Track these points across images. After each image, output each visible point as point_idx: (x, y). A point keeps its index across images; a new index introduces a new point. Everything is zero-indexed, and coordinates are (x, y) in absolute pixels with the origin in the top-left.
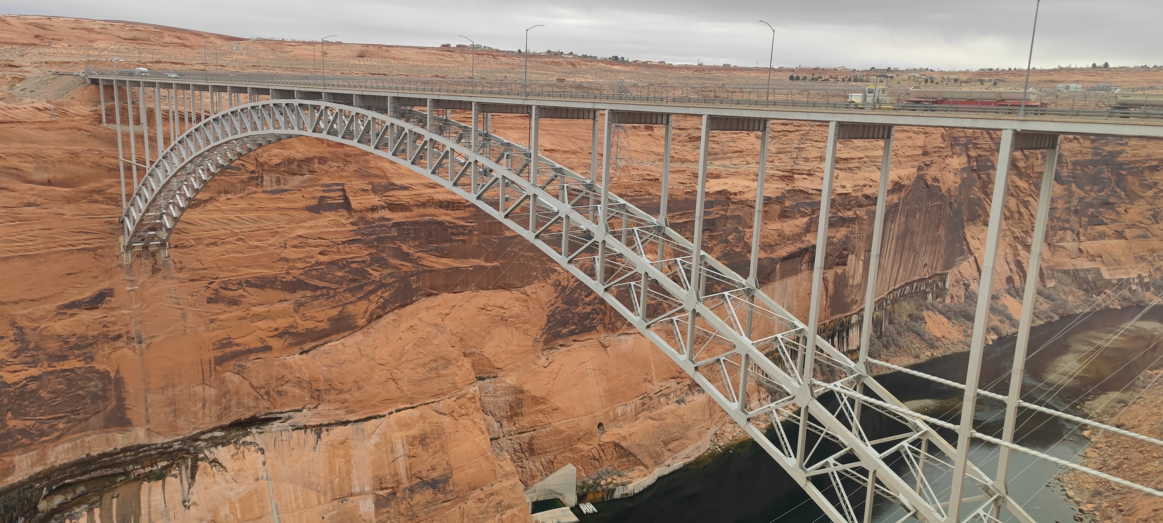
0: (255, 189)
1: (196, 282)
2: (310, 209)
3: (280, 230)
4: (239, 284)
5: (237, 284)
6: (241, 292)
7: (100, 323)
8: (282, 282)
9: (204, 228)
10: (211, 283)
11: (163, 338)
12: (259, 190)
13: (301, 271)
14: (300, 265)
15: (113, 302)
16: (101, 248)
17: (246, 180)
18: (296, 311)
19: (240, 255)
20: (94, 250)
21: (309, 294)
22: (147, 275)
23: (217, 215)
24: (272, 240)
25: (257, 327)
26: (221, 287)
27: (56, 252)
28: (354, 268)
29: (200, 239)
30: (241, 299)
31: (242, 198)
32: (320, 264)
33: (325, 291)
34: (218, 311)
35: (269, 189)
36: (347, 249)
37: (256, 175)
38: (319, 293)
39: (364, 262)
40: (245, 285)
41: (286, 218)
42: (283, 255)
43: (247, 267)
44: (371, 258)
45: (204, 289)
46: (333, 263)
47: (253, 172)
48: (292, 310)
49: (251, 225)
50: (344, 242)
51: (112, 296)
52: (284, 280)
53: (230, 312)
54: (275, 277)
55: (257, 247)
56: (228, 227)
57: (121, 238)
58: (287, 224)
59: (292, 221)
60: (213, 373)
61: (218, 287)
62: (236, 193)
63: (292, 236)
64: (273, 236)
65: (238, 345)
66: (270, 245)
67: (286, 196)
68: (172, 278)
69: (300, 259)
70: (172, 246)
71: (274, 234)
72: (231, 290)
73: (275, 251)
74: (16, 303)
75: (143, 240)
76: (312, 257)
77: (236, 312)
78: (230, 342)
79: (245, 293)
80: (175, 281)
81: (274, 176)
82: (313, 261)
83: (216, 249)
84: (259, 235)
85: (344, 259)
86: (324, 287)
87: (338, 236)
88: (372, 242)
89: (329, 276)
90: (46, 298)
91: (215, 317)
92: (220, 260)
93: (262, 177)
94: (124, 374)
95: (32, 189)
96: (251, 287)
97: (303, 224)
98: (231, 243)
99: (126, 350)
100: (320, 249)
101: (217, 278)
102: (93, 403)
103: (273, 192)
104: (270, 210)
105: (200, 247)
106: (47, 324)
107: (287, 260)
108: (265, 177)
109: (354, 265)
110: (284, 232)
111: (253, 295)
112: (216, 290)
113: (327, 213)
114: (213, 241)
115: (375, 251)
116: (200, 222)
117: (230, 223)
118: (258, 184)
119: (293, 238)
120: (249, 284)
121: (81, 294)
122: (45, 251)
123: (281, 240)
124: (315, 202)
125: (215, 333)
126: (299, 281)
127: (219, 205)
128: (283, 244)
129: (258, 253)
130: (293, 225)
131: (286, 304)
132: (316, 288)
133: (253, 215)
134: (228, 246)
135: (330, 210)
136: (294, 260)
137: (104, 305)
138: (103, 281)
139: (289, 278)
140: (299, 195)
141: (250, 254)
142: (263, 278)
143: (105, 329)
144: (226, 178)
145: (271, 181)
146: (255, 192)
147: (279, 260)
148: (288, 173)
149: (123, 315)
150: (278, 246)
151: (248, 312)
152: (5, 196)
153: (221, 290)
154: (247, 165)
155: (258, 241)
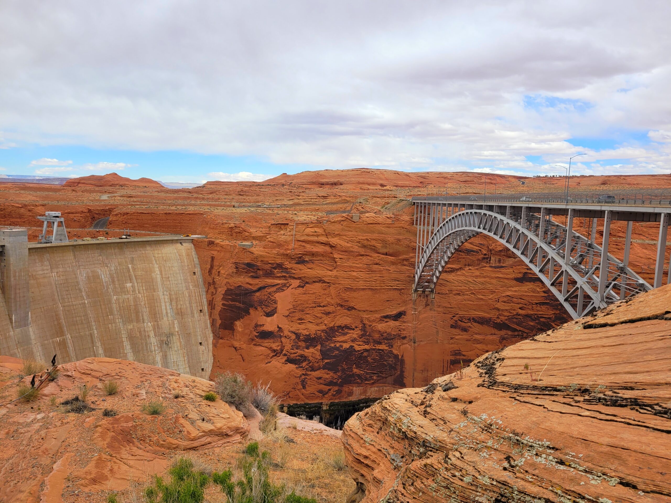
0: (486, 265)
1: (446, 315)
2: (517, 279)
3: (496, 290)
4: (469, 319)
5: (468, 319)
6: (469, 324)
7: (398, 328)
8: (494, 322)
9: (454, 285)
10: (454, 317)
11: (425, 342)
12: (488, 265)
13: (506, 317)
14: (506, 314)
15: (405, 318)
16: (403, 289)
17: (481, 259)
18: (500, 342)
19: (472, 303)
20: (400, 290)
21: (510, 333)
22: (422, 307)
23: (462, 278)
24: (491, 296)
25: (476, 347)
26: (459, 320)
27: (384, 289)
28: (542, 321)
29: (451, 290)
30: (469, 329)
31: (477, 269)
32: (519, 315)
33: (520, 333)
34: (456, 333)
35: (494, 265)
36: (538, 308)
37: (487, 256)
38: (516, 333)
39: (549, 318)
40: (472, 320)
41: (501, 283)
42: (496, 306)
43: (475, 310)
44: (555, 317)
45: (450, 319)
46: (527, 316)
47: (485, 255)
48: (498, 341)
49: (480, 286)
50: (537, 304)
51: (405, 315)
52: (495, 322)
53: (462, 335)
54: (490, 319)
55: (482, 299)
56: (467, 286)
57: (413, 285)
58: (501, 287)
59: (505, 286)
60: (449, 369)
61: (457, 319)
62: (474, 266)
63: (503, 295)
64: (492, 294)
65: (464, 355)
66: (490, 299)
67: (503, 270)
68: (434, 311)
69: (507, 310)
70: (437, 293)
71: (493, 292)
72: (464, 322)
73: (492, 303)
74: (364, 311)
75: (423, 287)
76: (514, 310)
77: (465, 336)
78: (460, 353)
79: (472, 326)
80: (436, 312)
81: (498, 257)
82: (515, 313)
83: (459, 297)
84: (484, 292)
85: (536, 314)
86: (520, 331)
87: (533, 299)
88: (557, 306)
89: (524, 324)
90: (377, 311)
91: (454, 336)
92: (460, 304)
93: (490, 258)
94: (405, 358)
95: (379, 257)
96: (475, 322)
97: (512, 289)
98: (467, 295)
99: (407, 345)
100: (520, 306)
101: (457, 314)
102: (389, 370)
103: (495, 267)
104: (492, 278)
105: (451, 295)
106: (375, 324)
107: (498, 310)
108: (492, 258)
109: (542, 320)
110: (499, 292)
111: (476, 327)
112: (456, 321)
113: (528, 283)
114: (458, 292)
115: (559, 312)
116: (452, 281)
117: (469, 283)
118: (487, 262)
119: (503, 296)
120: (475, 320)
121: (391, 312)
122: (379, 287)
123: (496, 297)
124: (520, 275)
125: (452, 346)
126: (504, 323)
127: (464, 272)
128: (497, 300)
129: (482, 303)
130: (505, 288)
131: (494, 337)
132: (515, 330)
133: (482, 280)
134: (466, 297)
135: (530, 282)
136: (503, 310)
137: (401, 320)
138: (402, 306)
139: (499, 321)
140: (511, 270)
141: (477, 303)
142: (483, 318)
143: (400, 332)
144: (470, 257)
145: (495, 261)
146: (485, 267)
147: (493, 309)
148: (506, 256)
149: (409, 326)
150: (494, 300)
151: (472, 337)
152: (367, 259)
153: (459, 321)
154: (482, 250)
155: (483, 295)
